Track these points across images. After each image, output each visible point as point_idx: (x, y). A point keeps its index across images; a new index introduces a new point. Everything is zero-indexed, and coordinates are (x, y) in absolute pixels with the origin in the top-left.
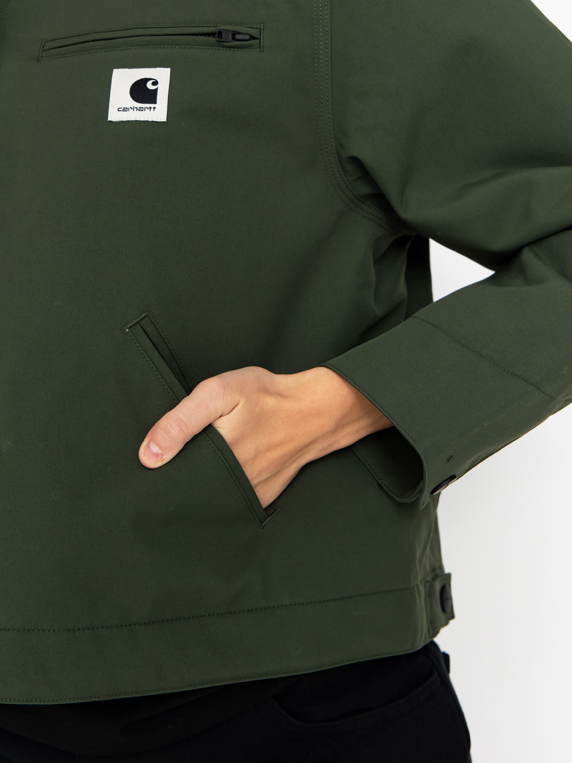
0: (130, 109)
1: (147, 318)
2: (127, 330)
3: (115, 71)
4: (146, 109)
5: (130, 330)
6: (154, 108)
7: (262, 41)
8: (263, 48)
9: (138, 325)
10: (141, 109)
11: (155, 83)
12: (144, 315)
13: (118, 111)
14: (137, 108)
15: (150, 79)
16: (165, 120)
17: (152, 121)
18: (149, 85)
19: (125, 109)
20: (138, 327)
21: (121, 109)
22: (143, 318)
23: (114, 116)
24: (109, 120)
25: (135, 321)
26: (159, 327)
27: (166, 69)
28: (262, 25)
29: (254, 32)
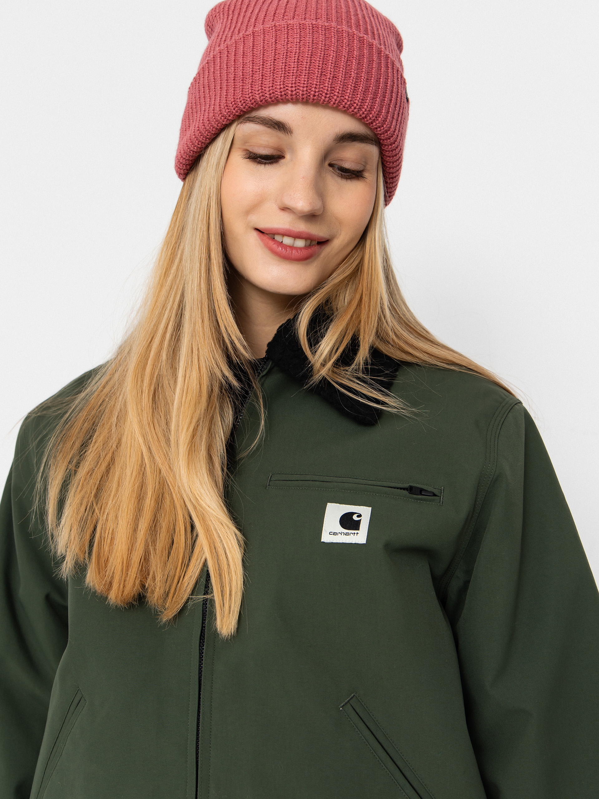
0: (339, 534)
1: (355, 697)
2: (341, 709)
3: (329, 505)
4: (351, 534)
5: (343, 708)
6: (357, 533)
7: (442, 498)
8: (442, 503)
9: (349, 703)
10: (347, 534)
11: (359, 516)
12: (353, 695)
13: (330, 534)
14: (344, 533)
15: (356, 513)
16: (365, 543)
17: (355, 543)
18: (355, 517)
19: (335, 534)
20: (348, 706)
21: (332, 533)
22: (352, 698)
23: (326, 538)
24: (322, 541)
25: (346, 701)
26: (364, 704)
27: (368, 508)
28: (442, 488)
29: (436, 492)
